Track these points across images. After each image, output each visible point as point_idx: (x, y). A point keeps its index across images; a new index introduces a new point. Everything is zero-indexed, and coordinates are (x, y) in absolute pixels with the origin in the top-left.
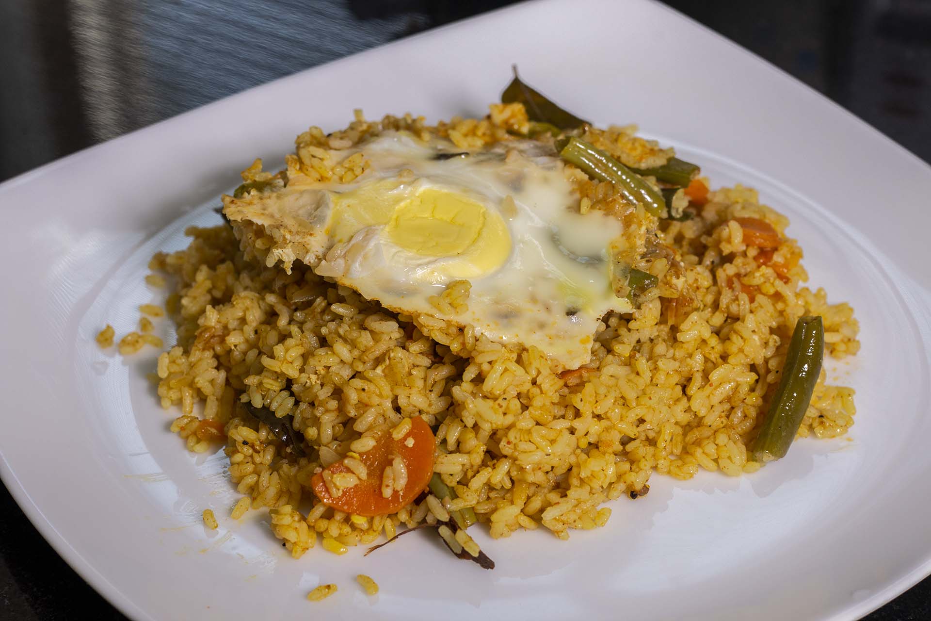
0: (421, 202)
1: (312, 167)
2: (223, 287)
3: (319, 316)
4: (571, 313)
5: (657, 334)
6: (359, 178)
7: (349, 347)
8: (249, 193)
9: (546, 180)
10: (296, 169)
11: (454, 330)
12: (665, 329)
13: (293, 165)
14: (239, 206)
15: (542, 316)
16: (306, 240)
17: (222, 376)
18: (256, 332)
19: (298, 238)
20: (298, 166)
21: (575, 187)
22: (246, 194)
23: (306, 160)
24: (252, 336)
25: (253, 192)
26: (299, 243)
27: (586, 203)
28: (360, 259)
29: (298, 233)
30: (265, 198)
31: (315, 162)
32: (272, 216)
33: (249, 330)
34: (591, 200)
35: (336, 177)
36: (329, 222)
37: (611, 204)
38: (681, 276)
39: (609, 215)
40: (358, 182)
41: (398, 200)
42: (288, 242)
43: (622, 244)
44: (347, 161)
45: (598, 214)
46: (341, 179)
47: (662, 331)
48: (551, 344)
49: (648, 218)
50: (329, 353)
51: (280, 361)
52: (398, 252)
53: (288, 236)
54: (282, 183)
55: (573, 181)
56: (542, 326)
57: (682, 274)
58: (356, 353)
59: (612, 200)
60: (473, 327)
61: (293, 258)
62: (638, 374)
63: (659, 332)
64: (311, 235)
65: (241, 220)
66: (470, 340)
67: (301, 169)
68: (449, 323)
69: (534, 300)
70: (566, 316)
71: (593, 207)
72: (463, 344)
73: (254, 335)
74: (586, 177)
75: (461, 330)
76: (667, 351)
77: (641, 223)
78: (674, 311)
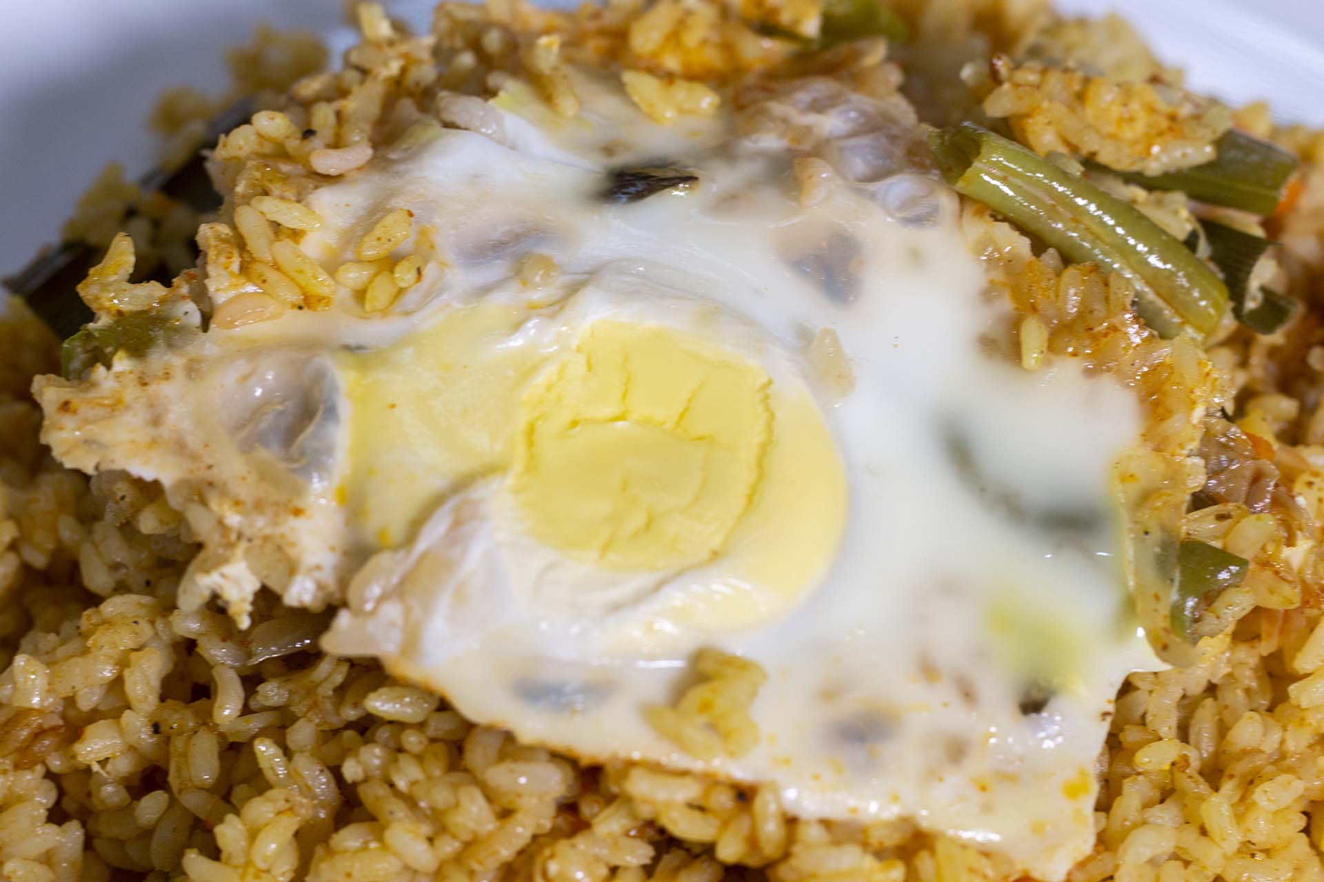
0: (590, 367)
1: (276, 267)
2: (50, 546)
3: (328, 706)
4: (1032, 706)
5: (1228, 670)
6: (411, 298)
7: (426, 829)
8: (109, 366)
9: (916, 257)
10: (232, 274)
11: (724, 800)
12: (1249, 657)
13: (223, 259)
14: (87, 422)
15: (957, 718)
16: (284, 529)
17: (70, 837)
18: (156, 728)
19: (260, 523)
20: (235, 265)
21: (999, 276)
22: (100, 370)
23: (258, 242)
24: (145, 737)
25: (122, 363)
26: (266, 538)
27: (1034, 336)
28: (443, 604)
29: (259, 506)
30: (156, 377)
31: (283, 250)
32: (180, 447)
33: (136, 724)
34: (1047, 322)
35: (344, 294)
36: (342, 462)
37: (1104, 340)
38: (1299, 533)
39: (1102, 371)
40: (408, 314)
41: (527, 367)
42: (233, 537)
43: (1148, 467)
44: (370, 241)
45: (1068, 370)
46: (360, 295)
47: (1242, 663)
48: (987, 808)
49: (1208, 374)
50: (373, 845)
51: (236, 867)
52: (549, 568)
53: (234, 519)
54: (196, 319)
55: (990, 260)
56: (957, 751)
57: (1301, 530)
58: (448, 847)
59: (1108, 328)
60: (775, 788)
61: (251, 585)
62: (1203, 832)
63: (1233, 667)
64: (298, 512)
65: (97, 468)
66: (771, 829)
67: (244, 269)
68: (711, 781)
69: (928, 671)
70: (1021, 717)
71: (1054, 345)
72: (753, 842)
73: (151, 737)
74: (1023, 245)
75: (744, 795)
76: (1264, 735)
77: (1193, 396)
78: (1280, 623)
